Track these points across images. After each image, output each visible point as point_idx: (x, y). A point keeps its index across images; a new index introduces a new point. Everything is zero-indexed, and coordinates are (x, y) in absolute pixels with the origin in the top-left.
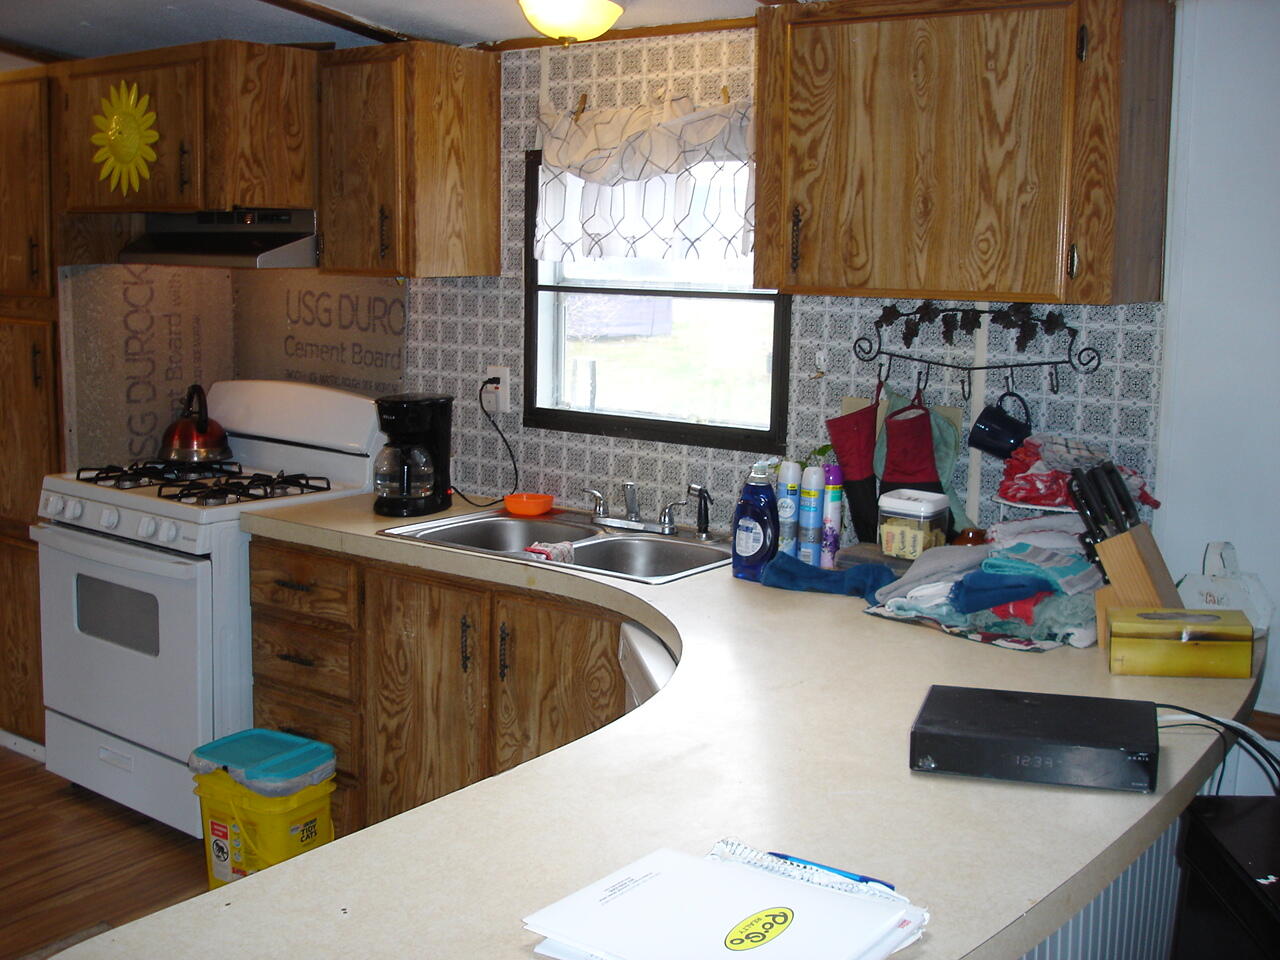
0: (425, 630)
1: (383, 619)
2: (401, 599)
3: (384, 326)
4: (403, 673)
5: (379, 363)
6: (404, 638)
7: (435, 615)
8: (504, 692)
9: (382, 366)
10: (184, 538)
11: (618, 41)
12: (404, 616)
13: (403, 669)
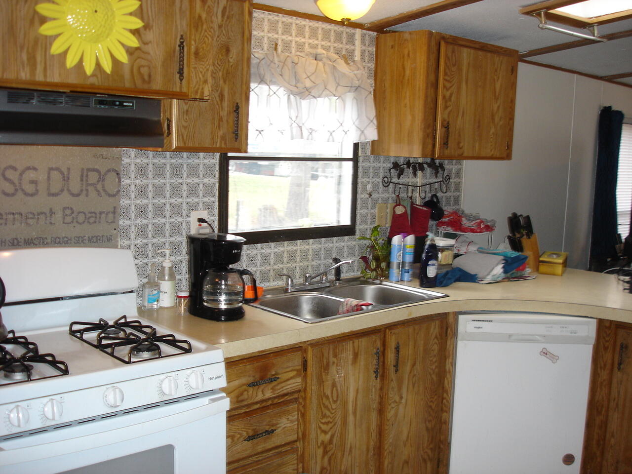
0: (350, 368)
1: (323, 374)
2: (335, 356)
3: (98, 191)
4: (335, 402)
5: (92, 220)
6: (337, 380)
7: (356, 355)
8: (392, 380)
9: (95, 222)
10: (210, 379)
11: (281, 15)
12: (337, 366)
13: (335, 399)
